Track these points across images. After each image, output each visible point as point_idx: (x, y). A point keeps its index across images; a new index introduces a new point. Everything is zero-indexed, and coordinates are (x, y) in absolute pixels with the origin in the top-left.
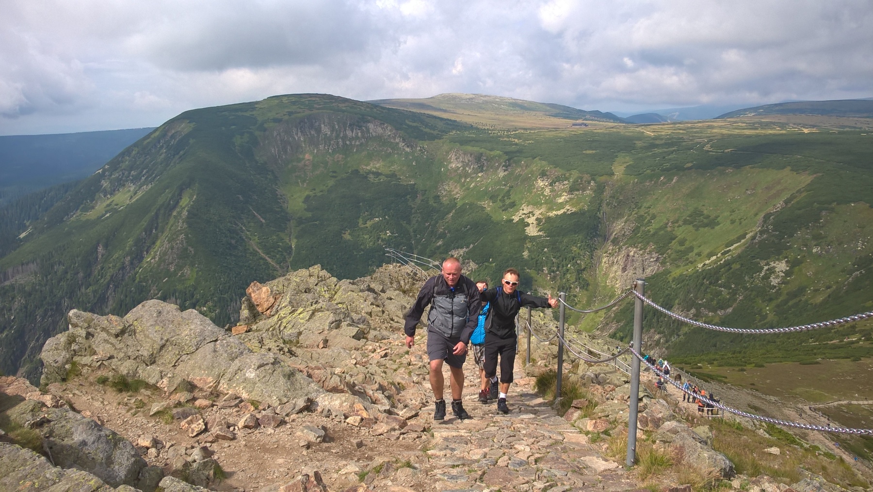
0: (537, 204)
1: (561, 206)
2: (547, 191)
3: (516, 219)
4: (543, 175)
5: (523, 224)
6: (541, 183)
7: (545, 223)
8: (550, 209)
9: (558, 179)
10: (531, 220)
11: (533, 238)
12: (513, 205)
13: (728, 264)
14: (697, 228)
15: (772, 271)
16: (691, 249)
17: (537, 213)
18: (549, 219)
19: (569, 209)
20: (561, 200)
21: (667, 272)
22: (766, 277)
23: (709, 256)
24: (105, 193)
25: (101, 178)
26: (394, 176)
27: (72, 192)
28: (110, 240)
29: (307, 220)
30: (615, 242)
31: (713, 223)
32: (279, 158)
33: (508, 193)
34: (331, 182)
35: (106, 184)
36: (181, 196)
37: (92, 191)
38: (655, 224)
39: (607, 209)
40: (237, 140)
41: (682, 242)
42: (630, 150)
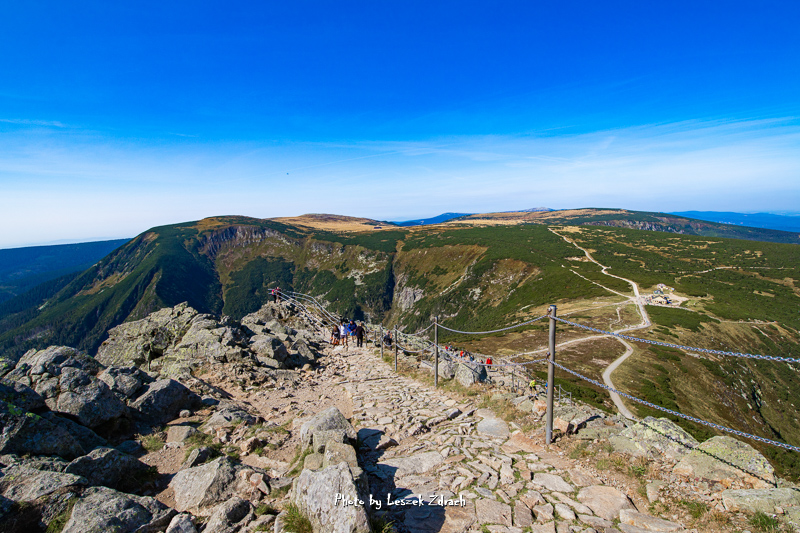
0: (360, 268)
1: (372, 269)
2: (364, 262)
3: (349, 277)
4: (362, 253)
5: (353, 279)
6: (361, 258)
7: (365, 278)
8: (367, 271)
9: (370, 255)
10: (357, 277)
11: (359, 286)
12: (347, 270)
13: (453, 291)
14: (438, 275)
15: (474, 293)
16: (436, 286)
17: (360, 273)
18: (366, 276)
19: (376, 270)
20: (371, 266)
21: (426, 298)
22: (472, 296)
23: (445, 288)
24: (100, 278)
25: (97, 269)
26: (281, 258)
27: (78, 278)
28: (104, 305)
29: (232, 285)
30: (400, 285)
31: (445, 272)
32: (214, 251)
33: (344, 264)
34: (245, 263)
35: (101, 273)
36: (152, 276)
37: (91, 277)
38: (419, 275)
39: (395, 269)
40: (187, 243)
41: (432, 283)
42: (403, 239)
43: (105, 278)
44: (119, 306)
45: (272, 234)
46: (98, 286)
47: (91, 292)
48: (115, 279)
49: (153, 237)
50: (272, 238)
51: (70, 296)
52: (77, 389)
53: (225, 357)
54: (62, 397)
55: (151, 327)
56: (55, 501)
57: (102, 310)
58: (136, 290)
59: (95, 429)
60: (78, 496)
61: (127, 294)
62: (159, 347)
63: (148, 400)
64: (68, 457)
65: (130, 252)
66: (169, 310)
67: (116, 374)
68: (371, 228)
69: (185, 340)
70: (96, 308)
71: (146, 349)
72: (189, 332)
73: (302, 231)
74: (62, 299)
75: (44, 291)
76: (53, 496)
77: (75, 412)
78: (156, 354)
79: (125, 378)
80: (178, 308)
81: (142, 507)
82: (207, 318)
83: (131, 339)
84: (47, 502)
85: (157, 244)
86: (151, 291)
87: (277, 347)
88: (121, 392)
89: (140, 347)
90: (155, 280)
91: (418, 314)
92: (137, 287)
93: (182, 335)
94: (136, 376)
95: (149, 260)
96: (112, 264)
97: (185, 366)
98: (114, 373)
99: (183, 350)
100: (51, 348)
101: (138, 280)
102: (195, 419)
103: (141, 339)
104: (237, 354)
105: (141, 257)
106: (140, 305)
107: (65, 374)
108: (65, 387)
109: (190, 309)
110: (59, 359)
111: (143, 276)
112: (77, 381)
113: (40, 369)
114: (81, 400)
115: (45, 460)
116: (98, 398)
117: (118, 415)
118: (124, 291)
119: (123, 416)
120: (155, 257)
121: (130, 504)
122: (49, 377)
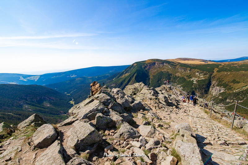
0: (196, 77)
2: (198, 75)
3: (191, 80)
4: (198, 72)
5: (193, 81)
6: (197, 74)
7: (198, 81)
8: (199, 78)
9: (201, 73)
10: (195, 80)
11: (195, 84)
12: (191, 77)
13: (242, 91)
14: (234, 83)
16: (232, 88)
17: (196, 79)
18: (198, 80)
19: (203, 79)
20: (201, 77)
21: (226, 92)
23: (237, 89)
25: (124, 72)
26: (168, 72)
27: (120, 74)
28: (124, 80)
29: (153, 79)
30: (213, 85)
31: (238, 82)
32: (149, 69)
33: (190, 75)
34: (157, 73)
35: (124, 73)
36: (134, 74)
37: (122, 74)
38: (223, 82)
39: (212, 79)
40: (143, 66)
41: (230, 86)
42: (218, 67)
44: (127, 81)
45: (166, 64)
47: (122, 77)
48: (127, 74)
49: (135, 65)
50: (166, 66)
51: (119, 77)
52: (121, 99)
53: (151, 98)
54: (119, 99)
55: (134, 87)
56: (118, 122)
57: (124, 81)
58: (131, 78)
59: (124, 108)
60: (122, 123)
61: (129, 78)
62: (135, 92)
63: (134, 105)
64: (120, 113)
65: (130, 68)
66: (138, 83)
67: (128, 97)
68: (203, 63)
69: (142, 92)
71: (133, 92)
72: (143, 90)
73: (176, 64)
74: (117, 78)
75: (114, 76)
76: (118, 121)
77: (121, 104)
78: (135, 94)
79: (130, 98)
80: (140, 83)
81: (134, 131)
82: (147, 87)
83: (130, 89)
84: (117, 122)
86: (134, 78)
87: (166, 99)
88: (129, 101)
89: (132, 92)
90: (135, 75)
91: (220, 98)
93: (141, 90)
94: (132, 98)
95: (134, 70)
96: (127, 71)
97: (141, 98)
98: (128, 96)
99: (141, 94)
100: (117, 88)
102: (144, 113)
103: (132, 90)
104: (154, 98)
105: (132, 70)
106: (131, 81)
107: (120, 95)
108: (119, 97)
109: (143, 84)
110: (118, 91)
111: (132, 74)
112: (122, 97)
113: (115, 93)
114: (122, 101)
115: (116, 112)
116: (125, 102)
117: (128, 107)
118: (128, 78)
119: (129, 107)
120: (135, 70)
121: (132, 129)
122: (117, 95)
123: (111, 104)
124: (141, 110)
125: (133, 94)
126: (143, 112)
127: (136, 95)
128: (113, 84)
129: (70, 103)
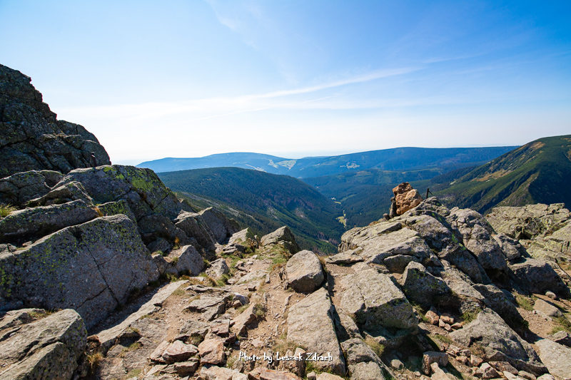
24: (490, 171)
25: (490, 165)
27: (476, 170)
28: (487, 191)
35: (491, 168)
36: (528, 176)
37: (484, 170)
43: (493, 172)
44: (497, 193)
46: (486, 177)
47: (482, 180)
48: (499, 174)
49: (539, 145)
51: (468, 180)
52: (481, 241)
54: (471, 241)
55: (526, 215)
56: (469, 303)
57: (485, 193)
59: (485, 269)
60: (482, 309)
61: (505, 186)
62: (529, 232)
63: (524, 270)
64: (474, 280)
65: (516, 157)
66: (545, 207)
67: (503, 241)
69: (556, 235)
70: (482, 191)
71: (519, 229)
72: (562, 230)
74: (464, 181)
75: (455, 174)
76: (469, 299)
77: (477, 254)
79: (510, 246)
80: (553, 207)
81: (522, 346)
83: (508, 219)
84: (466, 300)
85: (541, 152)
86: (525, 188)
88: (505, 254)
89: (513, 227)
90: (531, 179)
92: (514, 182)
93: (554, 230)
94: (518, 248)
95: (530, 164)
96: (501, 163)
97: (552, 255)
98: (502, 239)
99: (553, 243)
100: (467, 209)
101: (516, 178)
103: (515, 221)
105: (524, 161)
106: (513, 196)
107: (476, 228)
108: (474, 236)
109: (566, 211)
110: (471, 217)
111: (521, 175)
112: (482, 235)
113: (463, 220)
114: (481, 248)
115: (462, 274)
116: (491, 252)
117: (500, 269)
118: (504, 184)
119: (503, 271)
120: (535, 162)
121: (514, 339)
122: (467, 227)
123: (450, 249)
124: (549, 293)
125: (518, 235)
126: (556, 299)
127: (528, 241)
128: (450, 194)
129: (338, 221)
